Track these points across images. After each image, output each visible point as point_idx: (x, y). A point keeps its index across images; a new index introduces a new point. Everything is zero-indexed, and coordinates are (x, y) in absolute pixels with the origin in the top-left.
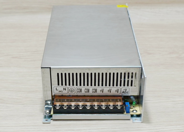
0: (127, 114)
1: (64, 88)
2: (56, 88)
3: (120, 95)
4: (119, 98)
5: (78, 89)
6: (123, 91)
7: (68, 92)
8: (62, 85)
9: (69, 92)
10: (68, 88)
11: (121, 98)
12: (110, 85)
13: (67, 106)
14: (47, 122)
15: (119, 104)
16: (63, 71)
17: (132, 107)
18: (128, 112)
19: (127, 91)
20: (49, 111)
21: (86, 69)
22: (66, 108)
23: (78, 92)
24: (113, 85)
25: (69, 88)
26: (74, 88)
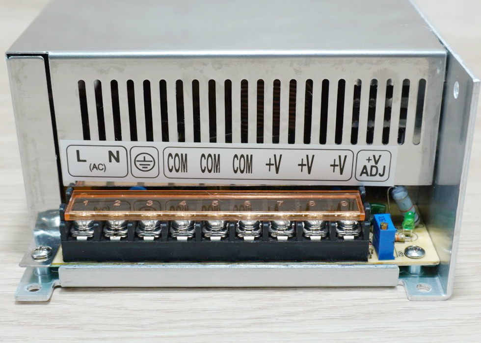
0: (382, 264)
1: (111, 153)
2: (78, 152)
3: (353, 183)
4: (347, 195)
5: (170, 155)
6: (365, 167)
7: (129, 171)
8: (102, 137)
9: (136, 171)
10: (128, 153)
11: (354, 196)
12: (307, 140)
13: (124, 229)
14: (34, 297)
15: (349, 217)
16: (102, 72)
17: (403, 236)
18: (387, 255)
19: (380, 166)
20: (48, 249)
21: (204, 64)
22: (118, 238)
23: (171, 171)
24: (323, 140)
25: (135, 152)
26: (153, 152)
